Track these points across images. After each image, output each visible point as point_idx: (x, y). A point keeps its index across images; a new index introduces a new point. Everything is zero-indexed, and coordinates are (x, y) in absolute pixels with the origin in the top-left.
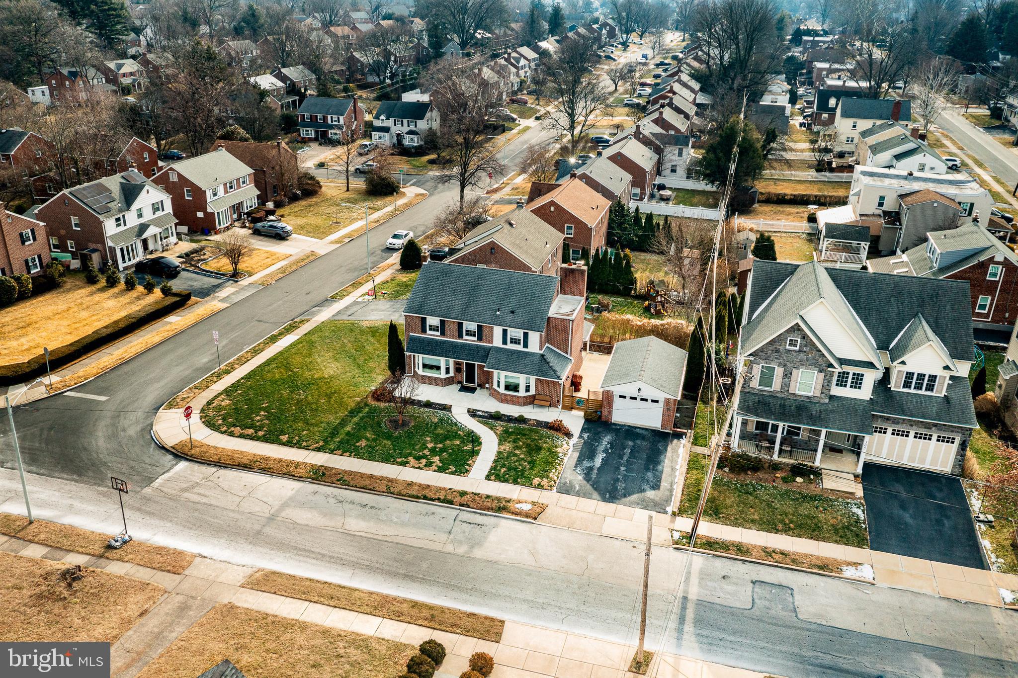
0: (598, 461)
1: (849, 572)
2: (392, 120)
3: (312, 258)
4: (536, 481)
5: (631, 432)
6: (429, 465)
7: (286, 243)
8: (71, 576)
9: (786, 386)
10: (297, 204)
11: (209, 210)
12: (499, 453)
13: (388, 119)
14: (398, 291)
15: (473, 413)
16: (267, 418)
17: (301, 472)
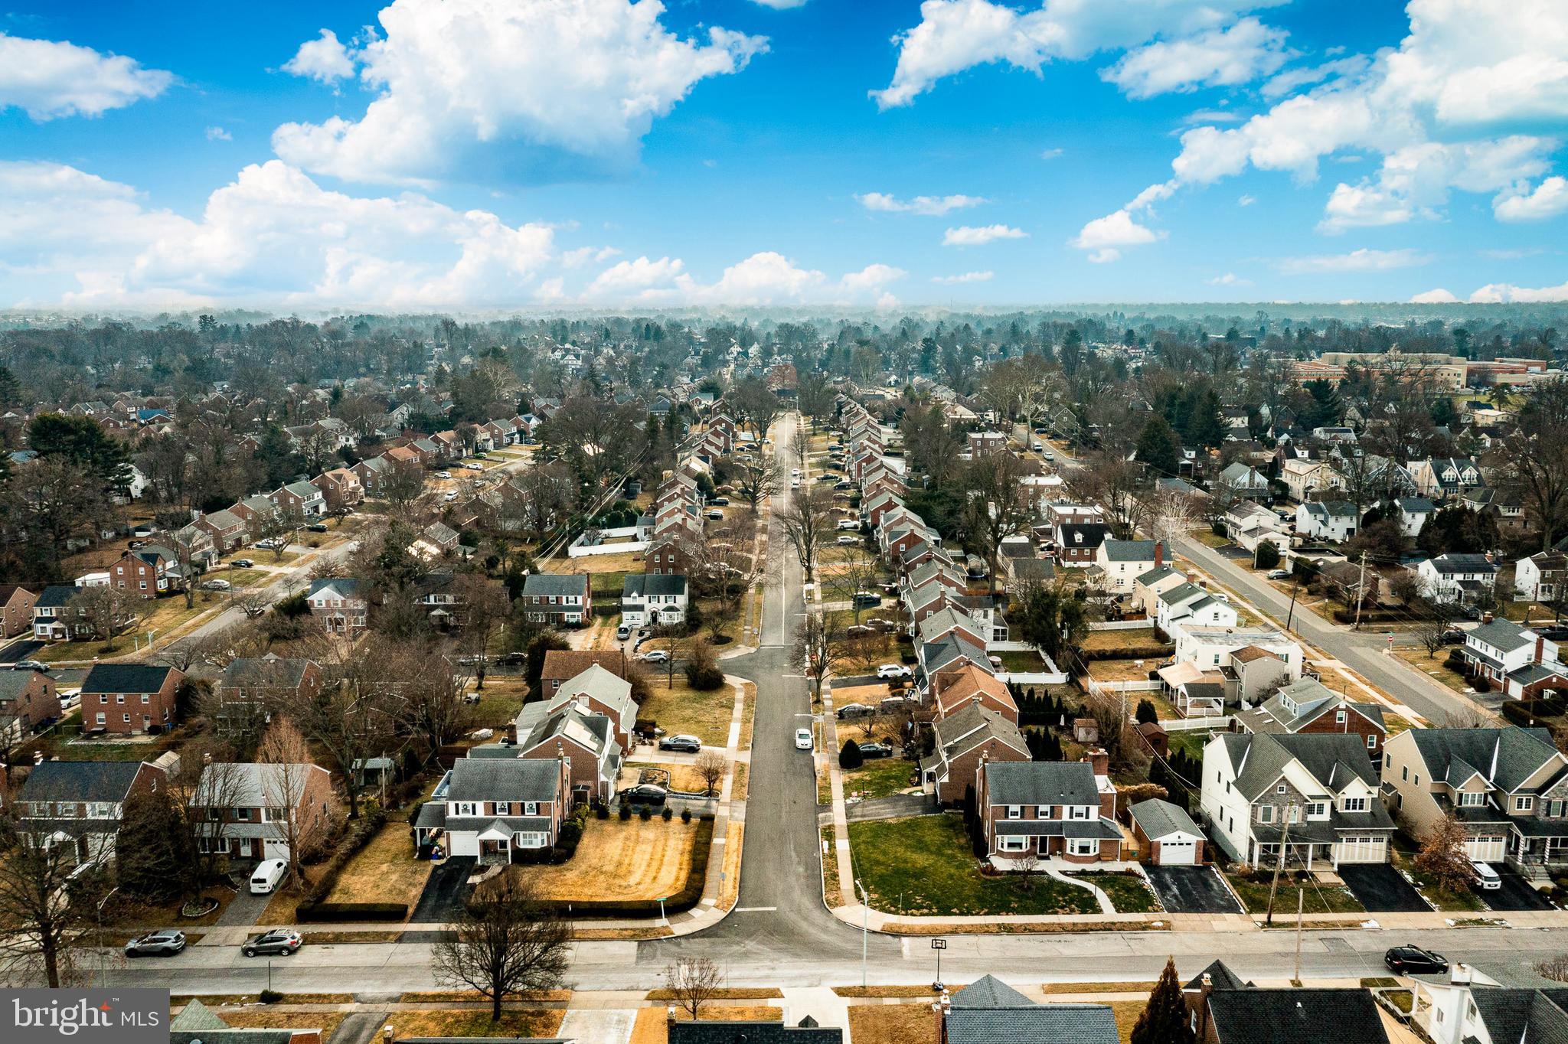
0: (1175, 889)
1: (1365, 925)
2: (646, 597)
3: (747, 768)
4: (1150, 908)
5: (1177, 871)
6: (1072, 911)
9: (1280, 819)
11: (622, 731)
12: (1109, 896)
13: (641, 595)
14: (878, 790)
15: (1064, 873)
16: (926, 900)
17: (994, 929)
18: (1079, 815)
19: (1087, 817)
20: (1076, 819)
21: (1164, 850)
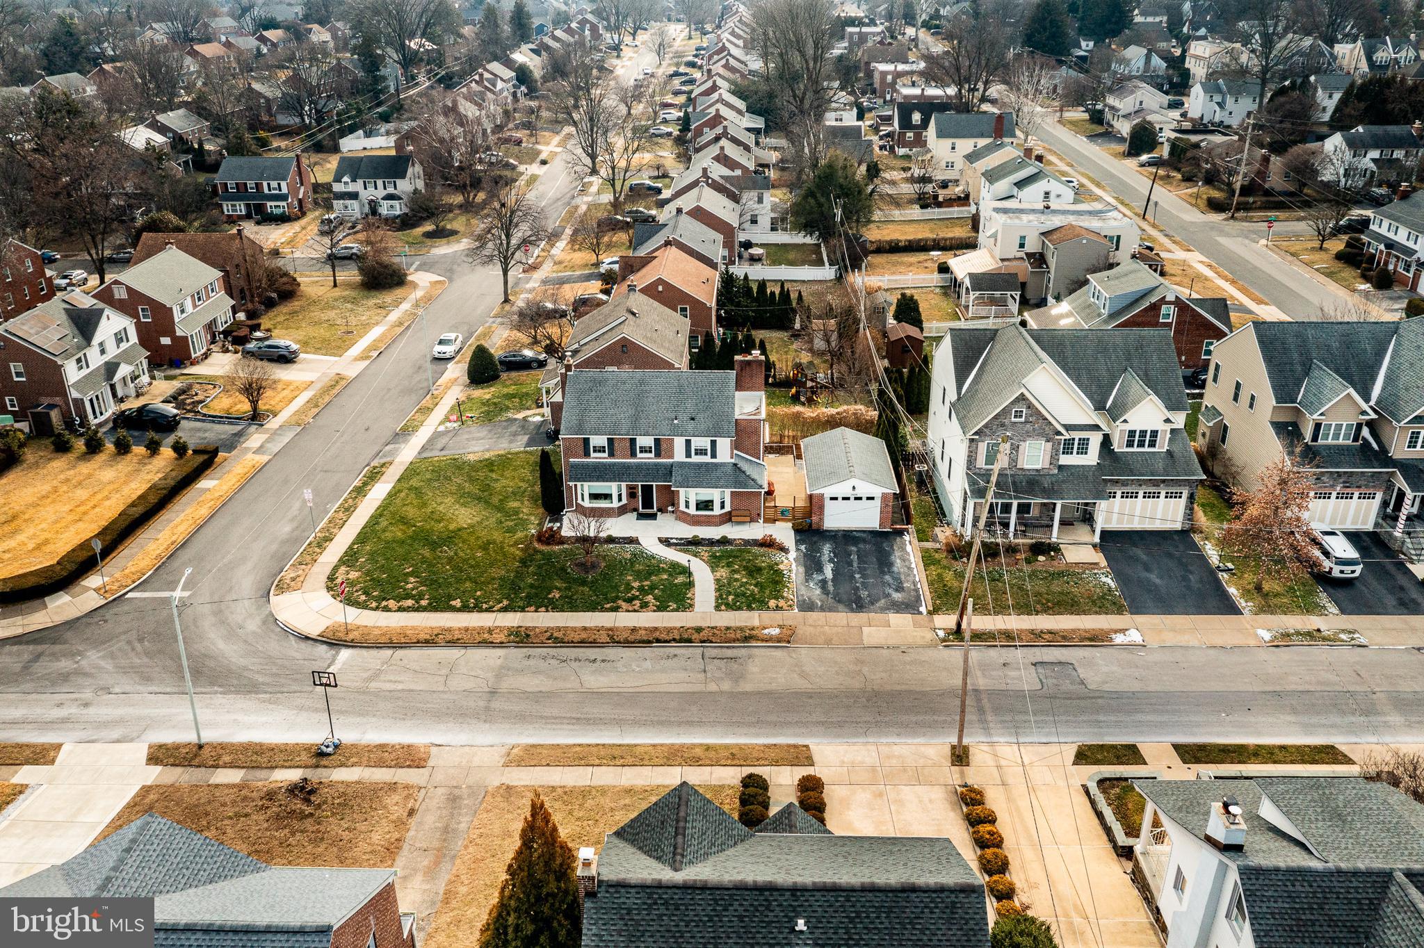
0: (828, 571)
1: (1119, 639)
2: (360, 182)
3: (343, 383)
4: (772, 603)
5: (846, 538)
6: (644, 606)
7: (295, 366)
8: (303, 790)
9: (1013, 461)
10: (275, 311)
11: (179, 333)
12: (717, 581)
13: (354, 180)
14: (488, 413)
15: (666, 542)
16: (422, 584)
17: (499, 637)
18: (701, 452)
19: (714, 455)
20: (696, 459)
21: (829, 506)
